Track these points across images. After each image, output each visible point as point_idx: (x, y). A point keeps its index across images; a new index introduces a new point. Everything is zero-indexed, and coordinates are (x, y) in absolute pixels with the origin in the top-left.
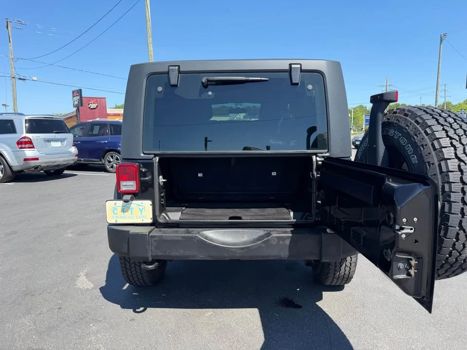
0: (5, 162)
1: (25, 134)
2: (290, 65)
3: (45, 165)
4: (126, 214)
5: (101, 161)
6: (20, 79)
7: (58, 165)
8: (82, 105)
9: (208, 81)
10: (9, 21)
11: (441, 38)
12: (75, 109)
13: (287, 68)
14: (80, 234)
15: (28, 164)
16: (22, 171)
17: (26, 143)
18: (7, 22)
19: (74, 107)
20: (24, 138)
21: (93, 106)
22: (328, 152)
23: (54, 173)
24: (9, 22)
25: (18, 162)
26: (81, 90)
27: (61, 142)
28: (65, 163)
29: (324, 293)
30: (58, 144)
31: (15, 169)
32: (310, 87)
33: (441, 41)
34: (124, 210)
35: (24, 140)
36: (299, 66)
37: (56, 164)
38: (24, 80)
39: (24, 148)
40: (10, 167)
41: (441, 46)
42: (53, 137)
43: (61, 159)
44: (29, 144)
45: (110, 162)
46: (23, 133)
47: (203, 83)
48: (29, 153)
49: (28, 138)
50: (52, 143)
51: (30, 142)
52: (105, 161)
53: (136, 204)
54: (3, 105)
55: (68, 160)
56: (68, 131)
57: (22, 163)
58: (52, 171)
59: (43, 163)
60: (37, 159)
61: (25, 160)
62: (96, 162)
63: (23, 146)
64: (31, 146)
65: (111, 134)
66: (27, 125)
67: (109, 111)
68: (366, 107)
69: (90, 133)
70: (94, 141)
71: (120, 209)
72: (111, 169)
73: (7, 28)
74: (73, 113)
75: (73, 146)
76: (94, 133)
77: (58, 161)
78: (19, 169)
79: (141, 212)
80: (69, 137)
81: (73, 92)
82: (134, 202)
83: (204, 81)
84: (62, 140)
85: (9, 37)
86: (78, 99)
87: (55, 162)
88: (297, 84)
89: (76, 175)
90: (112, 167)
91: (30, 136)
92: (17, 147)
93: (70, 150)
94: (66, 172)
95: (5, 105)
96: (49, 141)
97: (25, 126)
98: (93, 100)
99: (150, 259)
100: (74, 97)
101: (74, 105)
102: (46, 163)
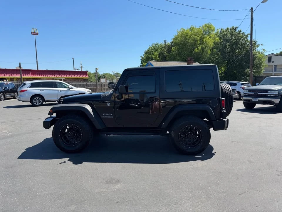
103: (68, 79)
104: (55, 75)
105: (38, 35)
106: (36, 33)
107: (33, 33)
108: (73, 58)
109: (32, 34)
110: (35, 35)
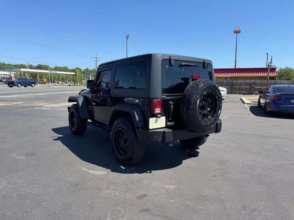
2: (204, 61)
32: (208, 70)
33: (127, 38)
34: (156, 122)
36: (206, 62)
53: (160, 119)
88: (206, 68)
103: (250, 77)
104: (237, 73)
105: (240, 33)
106: (238, 31)
107: (236, 31)
108: (267, 54)
109: (234, 33)
110: (237, 33)
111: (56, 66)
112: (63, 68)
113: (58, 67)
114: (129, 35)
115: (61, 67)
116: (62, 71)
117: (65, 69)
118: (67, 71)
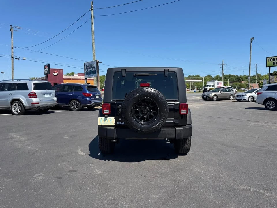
0: (22, 105)
1: (33, 91)
2: (165, 69)
3: (42, 106)
4: (105, 122)
5: (68, 104)
6: (16, 59)
7: (48, 107)
8: (49, 73)
9: (136, 75)
10: (12, 26)
11: (251, 40)
12: (45, 76)
13: (164, 70)
14: (71, 137)
15: (33, 105)
16: (30, 109)
17: (33, 95)
18: (11, 27)
19: (45, 74)
20: (32, 92)
21: (56, 74)
22: (178, 100)
23: (44, 110)
24: (12, 28)
25: (29, 105)
26: (49, 65)
27: (50, 95)
28: (51, 105)
29: (178, 156)
30: (48, 96)
31: (26, 108)
32: (171, 77)
33: (251, 41)
34: (105, 120)
35: (32, 93)
36: (167, 70)
37: (47, 106)
38: (19, 59)
39: (32, 97)
40: (24, 107)
41: (251, 44)
42: (46, 92)
43: (49, 103)
44: (35, 95)
45: (73, 105)
46: (32, 90)
47: (134, 76)
48: (34, 100)
49: (34, 92)
50: (45, 95)
51: (35, 94)
52: (70, 105)
53: (109, 118)
54: (2, 72)
55: (53, 104)
56: (52, 89)
57: (31, 105)
58: (43, 110)
59: (40, 105)
60: (38, 103)
61: (33, 103)
62: (66, 105)
63: (32, 96)
64: (35, 96)
65: (74, 91)
66: (34, 86)
67: (65, 77)
68: (212, 76)
69: (63, 90)
70: (65, 94)
71: (103, 120)
72: (73, 109)
73: (11, 31)
74: (43, 77)
75: (55, 97)
76: (65, 90)
77: (48, 104)
78: (28, 108)
79: (111, 121)
80: (53, 92)
81: (45, 66)
82: (108, 117)
83: (134, 75)
84: (50, 94)
85: (12, 36)
86: (48, 70)
87: (46, 105)
88: (167, 76)
89: (56, 112)
90: (74, 108)
91: (35, 91)
92: (29, 97)
93: (54, 99)
94: (50, 110)
95: (3, 72)
96: (44, 94)
97: (33, 86)
98: (56, 71)
99: (114, 138)
100: (45, 68)
101: (45, 73)
102: (42, 105)
111: (189, 75)
112: (195, 76)
113: (191, 76)
114: (253, 38)
115: (193, 76)
116: (194, 79)
117: (197, 77)
118: (198, 79)
